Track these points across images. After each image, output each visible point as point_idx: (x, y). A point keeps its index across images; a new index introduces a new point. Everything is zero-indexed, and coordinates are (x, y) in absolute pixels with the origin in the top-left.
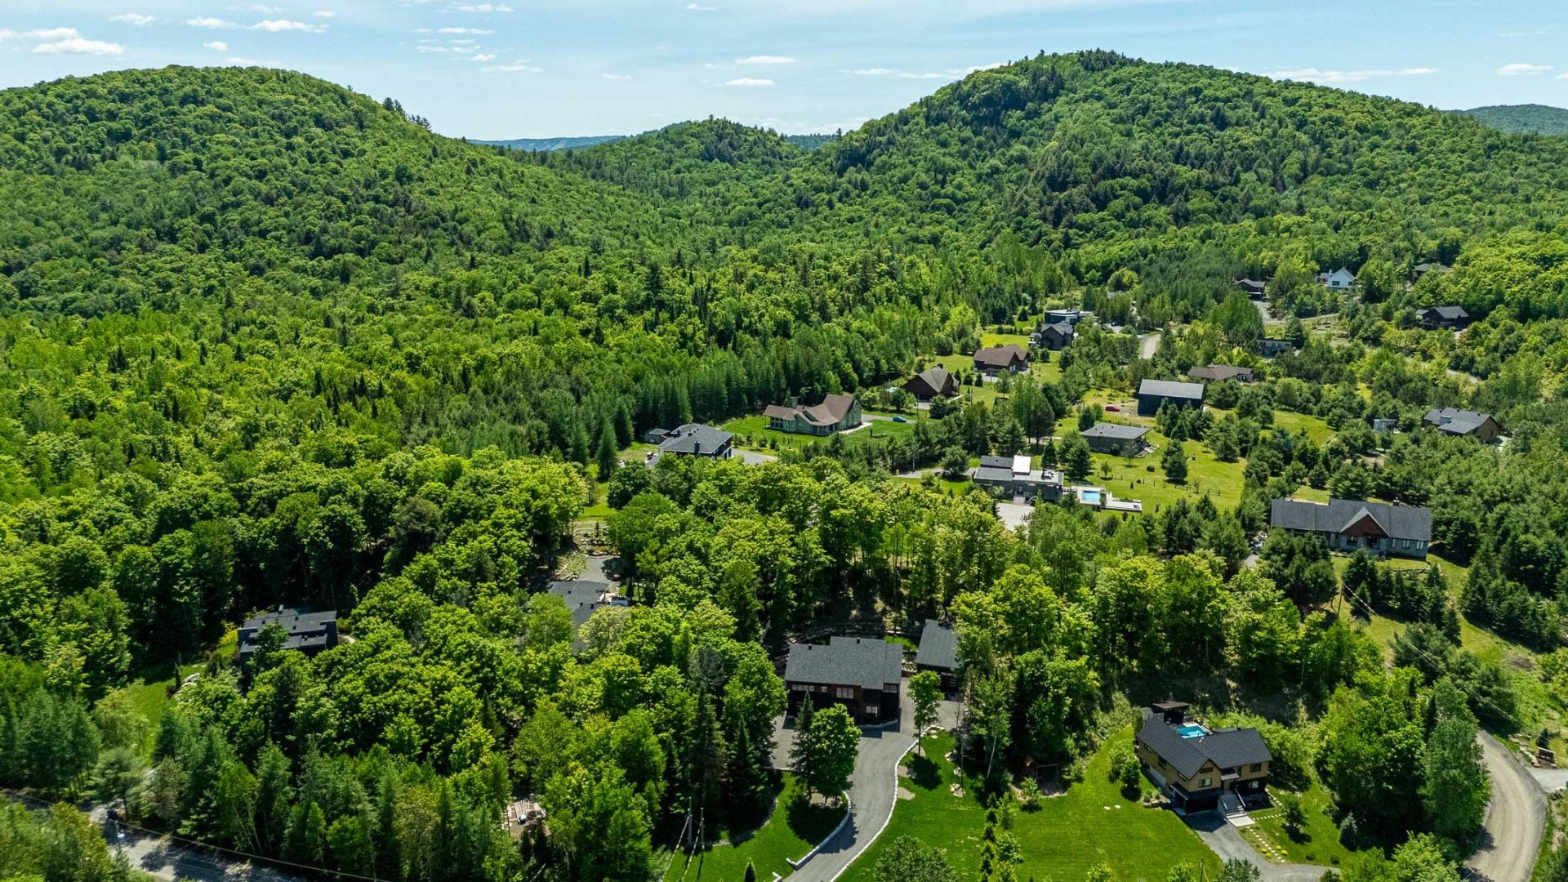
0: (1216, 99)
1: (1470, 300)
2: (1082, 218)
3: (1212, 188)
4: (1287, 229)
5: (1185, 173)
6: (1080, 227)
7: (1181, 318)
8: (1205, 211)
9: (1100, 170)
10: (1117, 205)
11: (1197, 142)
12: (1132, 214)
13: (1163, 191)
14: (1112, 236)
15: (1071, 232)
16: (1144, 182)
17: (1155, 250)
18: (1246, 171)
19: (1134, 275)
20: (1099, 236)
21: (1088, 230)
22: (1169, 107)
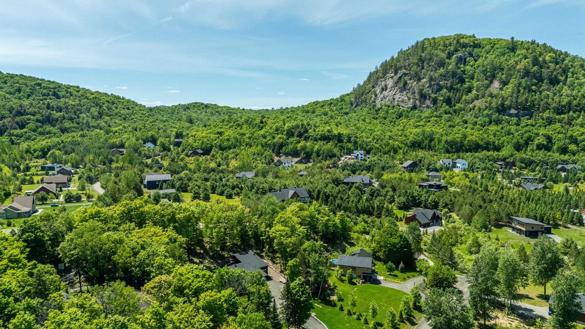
0: (49, 88)
2: (16, 132)
3: (71, 119)
4: (116, 132)
5: (56, 115)
6: (17, 136)
8: (74, 127)
9: (14, 112)
10: (31, 125)
11: (53, 102)
12: (40, 130)
13: (48, 120)
14: (35, 139)
15: (13, 137)
16: (38, 116)
17: (62, 142)
18: (81, 113)
19: (60, 152)
20: (27, 139)
21: (21, 137)
22: (30, 89)
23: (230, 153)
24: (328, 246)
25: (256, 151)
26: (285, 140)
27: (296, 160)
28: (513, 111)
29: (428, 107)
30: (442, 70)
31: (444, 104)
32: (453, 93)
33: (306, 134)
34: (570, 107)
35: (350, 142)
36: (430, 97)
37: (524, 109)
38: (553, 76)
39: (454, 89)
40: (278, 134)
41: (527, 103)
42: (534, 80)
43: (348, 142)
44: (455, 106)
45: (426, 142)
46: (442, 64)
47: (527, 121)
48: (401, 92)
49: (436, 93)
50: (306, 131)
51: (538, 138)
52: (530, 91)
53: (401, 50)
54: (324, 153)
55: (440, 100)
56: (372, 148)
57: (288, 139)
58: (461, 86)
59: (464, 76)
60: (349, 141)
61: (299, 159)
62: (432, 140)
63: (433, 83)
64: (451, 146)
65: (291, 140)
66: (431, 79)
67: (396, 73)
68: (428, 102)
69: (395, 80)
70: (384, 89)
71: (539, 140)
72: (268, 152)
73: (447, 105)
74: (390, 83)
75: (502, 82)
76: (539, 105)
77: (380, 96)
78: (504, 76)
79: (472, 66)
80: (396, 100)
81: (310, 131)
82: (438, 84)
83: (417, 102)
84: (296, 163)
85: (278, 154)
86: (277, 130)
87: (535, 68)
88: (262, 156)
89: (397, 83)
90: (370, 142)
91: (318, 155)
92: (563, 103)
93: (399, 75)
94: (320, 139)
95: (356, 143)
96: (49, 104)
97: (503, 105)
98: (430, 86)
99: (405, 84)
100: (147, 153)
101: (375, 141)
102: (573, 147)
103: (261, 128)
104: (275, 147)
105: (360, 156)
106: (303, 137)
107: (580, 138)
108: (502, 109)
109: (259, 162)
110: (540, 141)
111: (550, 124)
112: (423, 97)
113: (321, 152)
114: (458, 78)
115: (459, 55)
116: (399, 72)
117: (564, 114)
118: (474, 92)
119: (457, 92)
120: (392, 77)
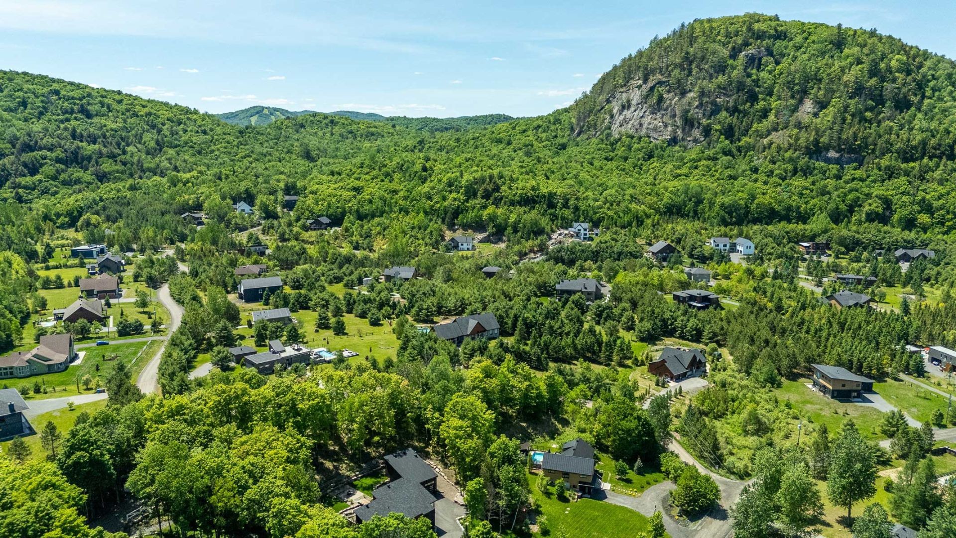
0: (73, 98)
1: (329, 213)
2: (24, 180)
3: (112, 156)
4: (188, 181)
5: (89, 149)
6: (25, 187)
7: (168, 242)
8: (118, 172)
10: (48, 169)
11: (82, 125)
12: (62, 176)
13: (75, 159)
14: (56, 193)
15: (20, 190)
16: (58, 153)
17: (101, 200)
18: (128, 145)
19: (98, 217)
20: (43, 193)
21: (33, 189)
22: (42, 102)
23: (373, 225)
24: (528, 427)
25: (416, 223)
26: (463, 203)
27: (481, 236)
28: (832, 154)
29: (696, 141)
30: (721, 79)
31: (722, 137)
32: (738, 118)
33: (497, 194)
34: (924, 148)
35: (568, 208)
36: (699, 123)
37: (851, 150)
38: (901, 96)
39: (739, 112)
40: (451, 192)
41: (856, 141)
42: (871, 103)
43: (564, 206)
44: (739, 140)
45: (690, 205)
46: (721, 68)
47: (853, 172)
48: (652, 113)
49: (709, 118)
50: (497, 189)
51: (870, 201)
52: (863, 120)
53: (656, 38)
54: (525, 227)
55: (716, 130)
56: (603, 218)
57: (467, 201)
58: (752, 105)
59: (757, 89)
60: (566, 206)
61: (485, 235)
62: (699, 202)
63: (705, 100)
64: (730, 213)
65: (472, 202)
66: (702, 94)
67: (645, 81)
68: (696, 133)
69: (644, 93)
70: (626, 106)
71: (870, 205)
72: (435, 225)
73: (726, 138)
74: (636, 96)
75: (819, 103)
76: (875, 145)
77: (619, 119)
78: (821, 92)
79: (770, 72)
80: (645, 126)
81: (503, 188)
82: (714, 103)
83: (679, 132)
84: (481, 241)
85: (451, 227)
86: (450, 184)
87: (873, 81)
88: (425, 230)
89: (646, 97)
90: (600, 207)
91: (516, 231)
92: (914, 143)
93: (650, 84)
94: (520, 203)
95: (577, 208)
96: (74, 130)
97: (816, 142)
98: (700, 106)
99: (661, 99)
100: (239, 221)
101: (608, 205)
102: (924, 218)
103: (424, 180)
104: (446, 214)
105: (582, 232)
106: (492, 198)
107: (936, 204)
108: (816, 150)
109: (421, 241)
110: (872, 207)
111: (890, 177)
112: (689, 123)
113: (521, 225)
114: (747, 92)
115: (750, 51)
116: (651, 78)
117: (914, 160)
118: (772, 117)
119: (744, 117)
120: (639, 87)
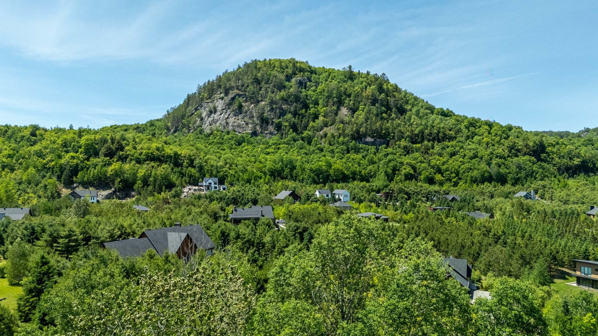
25: (25, 178)
26: (82, 162)
27: (106, 193)
28: (369, 139)
29: (271, 133)
30: (283, 93)
31: (291, 130)
32: (299, 119)
33: (121, 153)
34: (422, 136)
35: (194, 167)
36: (273, 122)
37: (381, 137)
38: (399, 105)
39: (299, 115)
40: (67, 152)
41: (382, 131)
42: (383, 108)
43: (189, 166)
44: (302, 133)
45: (287, 171)
46: (281, 87)
47: (385, 150)
48: (235, 116)
49: (279, 118)
50: (122, 148)
51: (404, 167)
52: (382, 118)
53: (226, 72)
54: (155, 181)
55: (286, 126)
56: (226, 175)
57: (88, 159)
58: (306, 111)
59: (308, 101)
60: (191, 164)
61: (110, 191)
62: (293, 168)
63: (274, 106)
64: (318, 175)
65: (94, 160)
66: (272, 102)
67: (227, 94)
68: (271, 128)
69: (227, 101)
70: (213, 111)
71: (405, 169)
72: (51, 181)
73: (294, 131)
74: (220, 105)
75: (351, 109)
76: (394, 133)
77: (208, 121)
78: (352, 102)
79: (314, 91)
80: (231, 124)
81: (127, 148)
82: (281, 108)
83: (258, 128)
84: (106, 198)
85: (69, 184)
86: (66, 145)
87: (383, 95)
88: (37, 185)
89: (229, 105)
90: (222, 167)
91: (146, 185)
92: (416, 132)
93: (230, 96)
94: (147, 160)
95: (201, 168)
97: (358, 132)
98: (272, 109)
99: (240, 107)
101: (228, 166)
102: (438, 177)
103: (35, 143)
104: (62, 172)
105: (213, 185)
106: (116, 156)
107: (444, 167)
108: (358, 137)
109: (31, 195)
110: (407, 170)
111: (408, 153)
112: (264, 121)
113: (151, 179)
114: (302, 102)
115: (299, 78)
116: (231, 92)
117: (419, 143)
118: (321, 118)
119: (303, 118)
120: (222, 99)
